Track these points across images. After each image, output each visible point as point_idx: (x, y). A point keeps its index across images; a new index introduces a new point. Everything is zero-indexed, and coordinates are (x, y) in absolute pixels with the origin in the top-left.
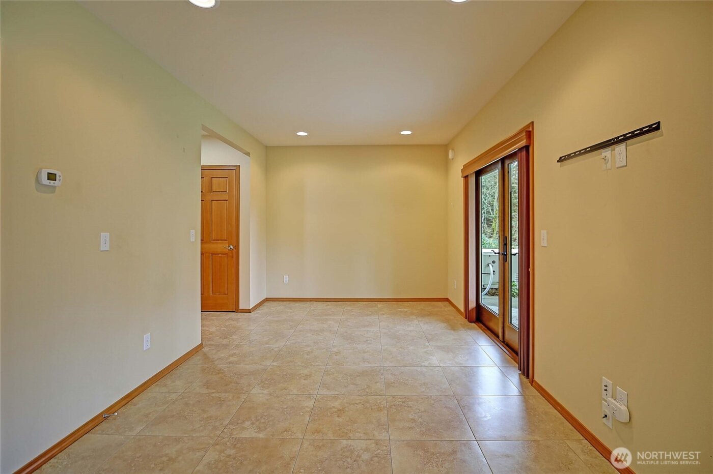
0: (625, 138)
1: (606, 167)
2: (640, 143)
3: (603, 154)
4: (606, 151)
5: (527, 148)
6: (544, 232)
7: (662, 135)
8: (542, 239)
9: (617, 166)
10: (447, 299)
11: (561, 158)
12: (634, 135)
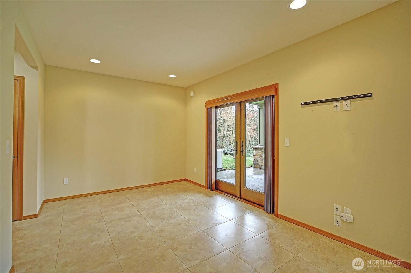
0: (349, 98)
1: (337, 110)
2: (359, 101)
3: (334, 104)
4: (337, 103)
5: (273, 97)
6: (287, 140)
7: (373, 99)
8: (286, 143)
9: (344, 110)
10: (186, 179)
11: (302, 103)
12: (355, 97)
